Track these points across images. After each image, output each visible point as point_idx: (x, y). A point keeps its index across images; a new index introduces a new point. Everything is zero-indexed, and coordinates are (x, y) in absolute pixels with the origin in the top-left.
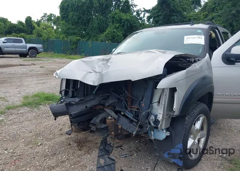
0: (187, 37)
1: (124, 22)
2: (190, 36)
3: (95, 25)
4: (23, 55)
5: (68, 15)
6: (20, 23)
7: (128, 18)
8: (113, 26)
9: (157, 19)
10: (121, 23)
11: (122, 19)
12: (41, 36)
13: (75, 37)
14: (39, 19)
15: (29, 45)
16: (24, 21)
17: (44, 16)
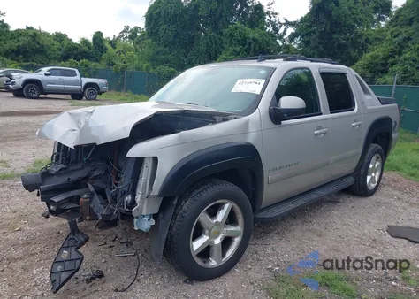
0: (241, 80)
1: (250, 43)
2: (245, 80)
3: (203, 48)
4: (77, 96)
5: (158, 30)
6: (85, 42)
7: (257, 36)
8: (231, 50)
9: (307, 39)
10: (244, 45)
11: (246, 38)
12: (113, 64)
13: (167, 68)
14: (117, 35)
15: (86, 80)
16: (90, 39)
17: (124, 31)
